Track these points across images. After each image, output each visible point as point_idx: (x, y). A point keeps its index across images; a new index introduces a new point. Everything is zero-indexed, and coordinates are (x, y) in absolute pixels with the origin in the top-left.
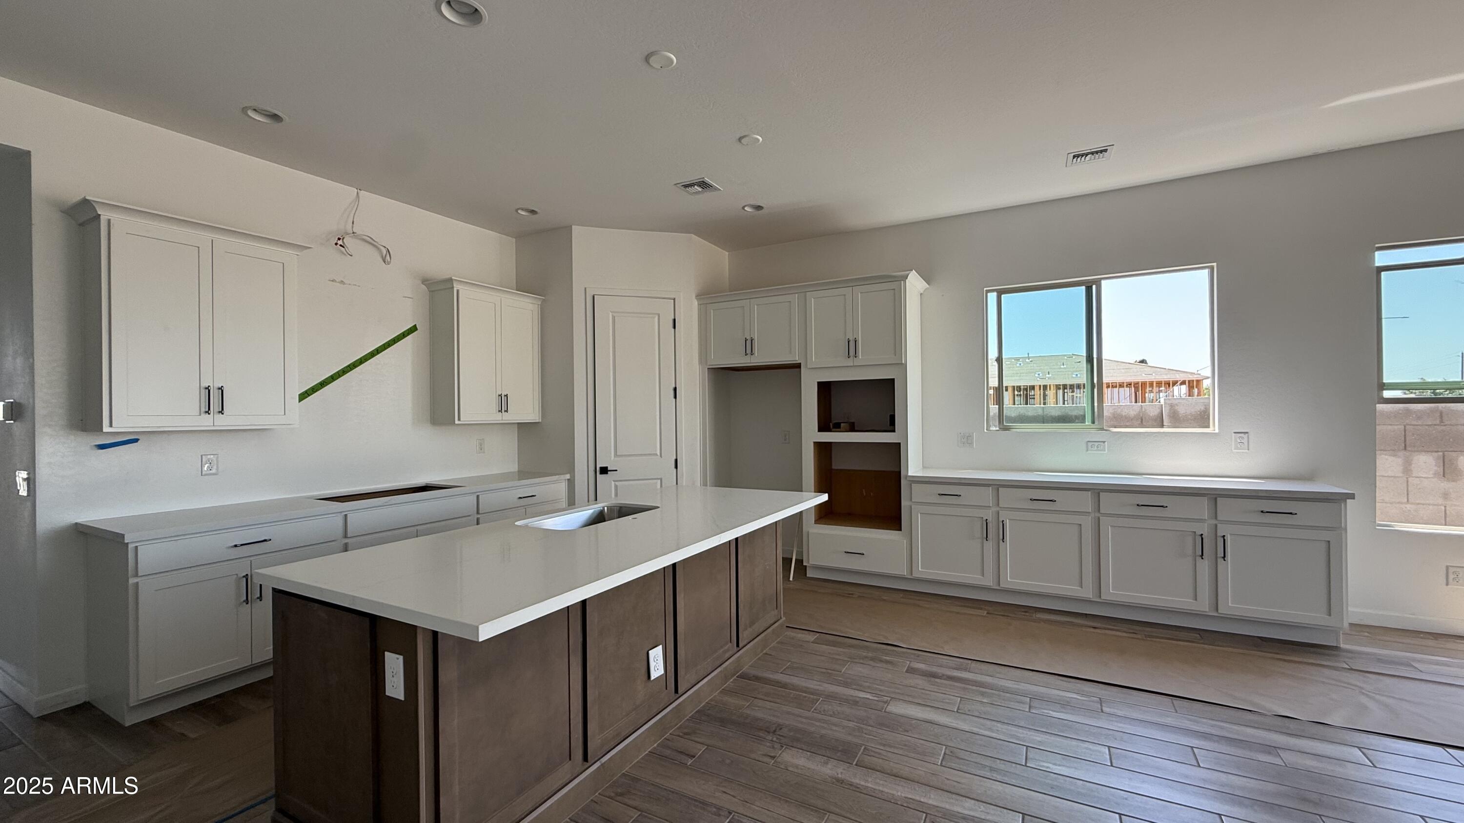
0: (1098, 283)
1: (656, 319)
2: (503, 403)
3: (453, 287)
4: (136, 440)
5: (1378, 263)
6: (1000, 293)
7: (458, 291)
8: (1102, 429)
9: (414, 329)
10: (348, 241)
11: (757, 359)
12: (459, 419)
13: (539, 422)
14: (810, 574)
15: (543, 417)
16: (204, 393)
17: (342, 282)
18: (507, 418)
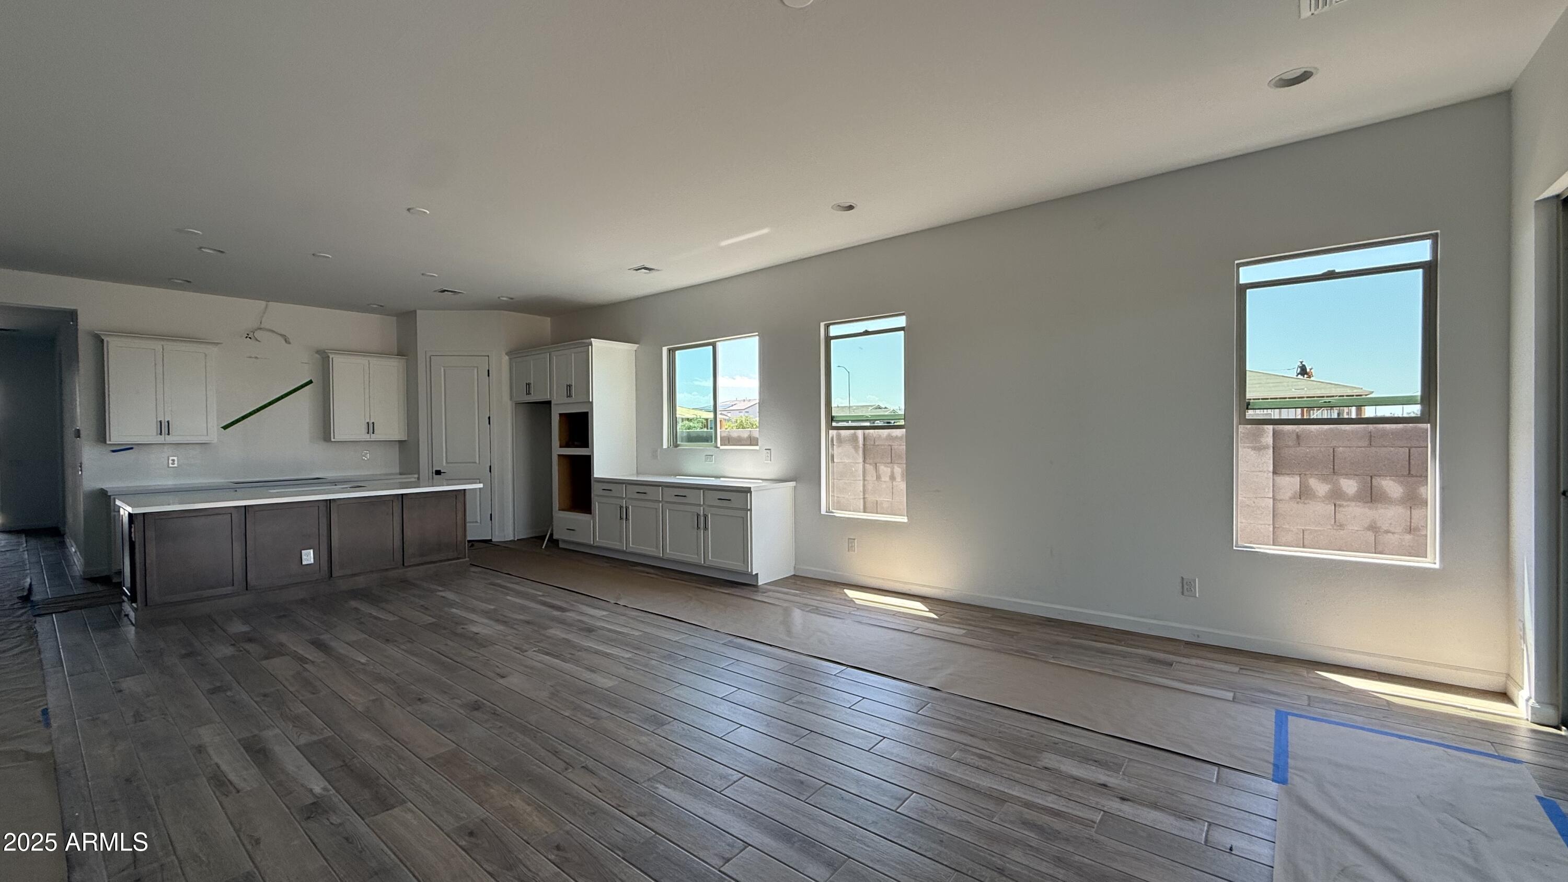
0: (716, 344)
1: (476, 371)
2: (371, 428)
3: (329, 357)
4: (132, 448)
6: (672, 350)
7: (332, 359)
8: (717, 447)
9: (310, 382)
10: (258, 334)
12: (334, 438)
13: (405, 441)
14: (561, 545)
15: (408, 436)
16: (159, 424)
17: (256, 358)
18: (374, 437)
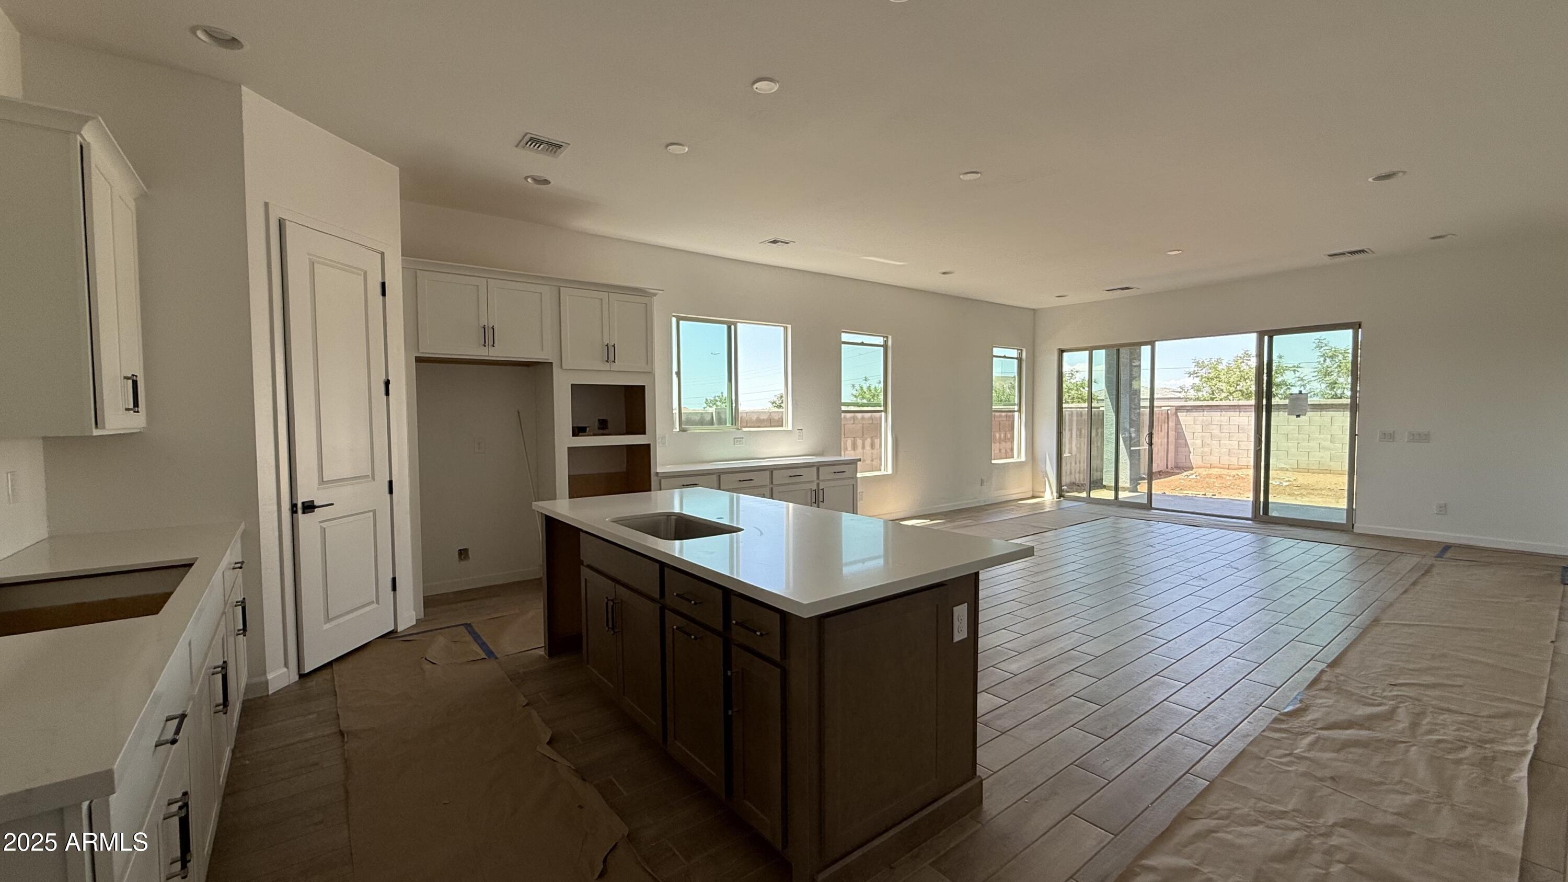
0: (735, 324)
5: (843, 339)
6: (679, 319)
8: (738, 429)
11: (496, 353)
